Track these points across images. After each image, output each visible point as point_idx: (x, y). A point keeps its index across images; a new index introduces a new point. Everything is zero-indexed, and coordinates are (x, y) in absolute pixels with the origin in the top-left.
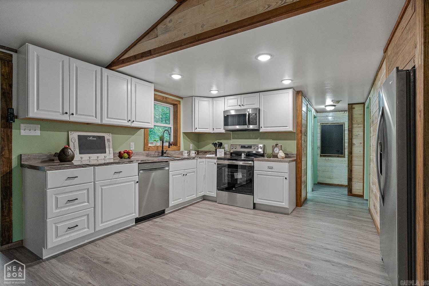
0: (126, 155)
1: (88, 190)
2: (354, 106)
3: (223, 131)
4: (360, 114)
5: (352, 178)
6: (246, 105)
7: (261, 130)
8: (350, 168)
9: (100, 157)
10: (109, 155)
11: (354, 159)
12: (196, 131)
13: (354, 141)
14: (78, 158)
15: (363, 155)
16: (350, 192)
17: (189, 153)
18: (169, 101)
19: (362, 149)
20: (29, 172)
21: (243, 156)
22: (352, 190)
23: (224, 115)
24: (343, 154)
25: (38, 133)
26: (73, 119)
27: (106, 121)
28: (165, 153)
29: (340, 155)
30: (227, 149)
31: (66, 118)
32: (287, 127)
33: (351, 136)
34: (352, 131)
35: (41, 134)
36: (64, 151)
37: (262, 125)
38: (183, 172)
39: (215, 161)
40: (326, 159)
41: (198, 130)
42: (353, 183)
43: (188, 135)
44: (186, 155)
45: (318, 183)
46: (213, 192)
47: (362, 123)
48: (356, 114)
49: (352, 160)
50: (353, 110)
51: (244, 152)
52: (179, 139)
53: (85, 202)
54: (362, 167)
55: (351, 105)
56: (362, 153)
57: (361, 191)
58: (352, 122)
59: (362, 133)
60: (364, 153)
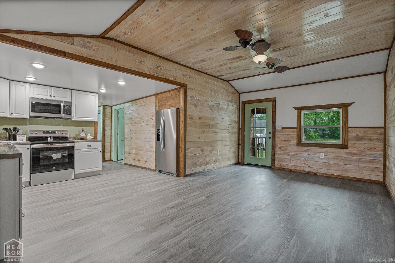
2: (106, 107)
3: (28, 117)
4: (110, 112)
5: (105, 150)
6: (57, 97)
7: (73, 119)
11: (106, 139)
13: (106, 128)
19: (110, 133)
21: (50, 140)
22: (105, 158)
23: (32, 102)
32: (94, 118)
33: (104, 125)
37: (74, 115)
39: (29, 146)
42: (105, 154)
47: (110, 117)
48: (107, 112)
50: (106, 109)
51: (49, 137)
55: (104, 106)
56: (110, 135)
57: (110, 157)
58: (105, 117)
59: (110, 124)
60: (111, 135)
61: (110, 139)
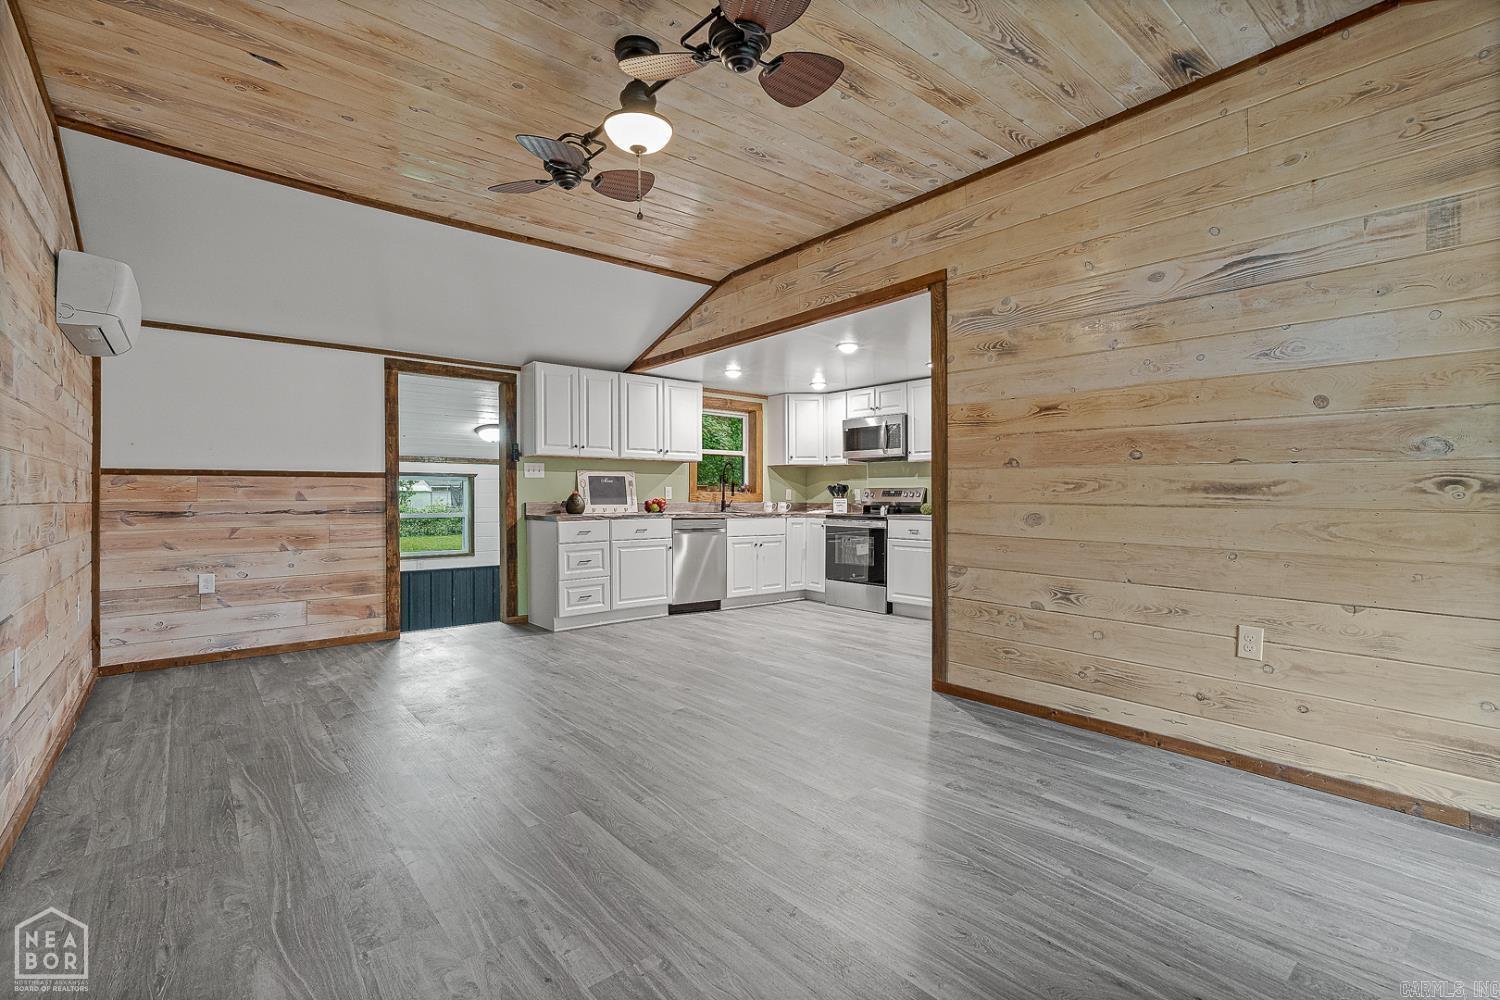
0: (655, 506)
1: (603, 550)
3: (844, 462)
6: (883, 407)
7: (909, 459)
9: (620, 509)
10: (632, 506)
12: (791, 463)
14: (589, 509)
17: (775, 507)
18: (738, 406)
20: (534, 523)
21: (883, 511)
23: (844, 429)
25: (542, 474)
26: (585, 453)
27: (627, 454)
28: (729, 506)
30: (858, 498)
31: (575, 453)
35: (545, 475)
36: (573, 498)
37: (911, 448)
38: (754, 540)
39: (821, 521)
41: (795, 461)
43: (780, 471)
44: (769, 510)
46: (819, 583)
51: (884, 504)
52: (758, 479)
53: (599, 567)
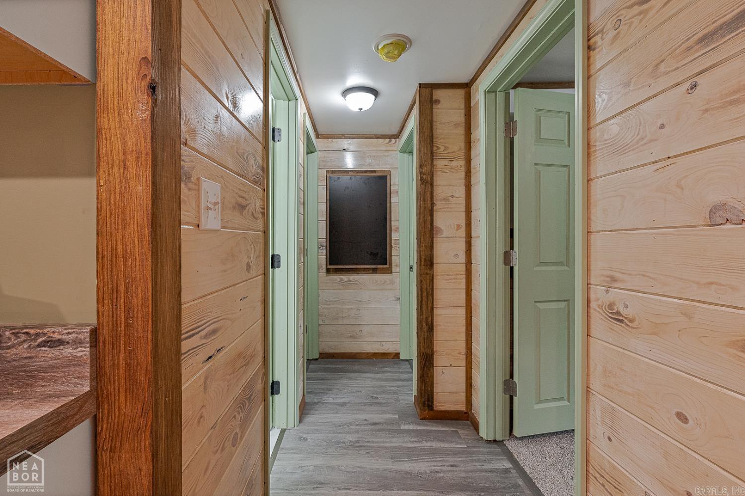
2: (438, 94)
4: (456, 126)
5: (433, 354)
8: (427, 318)
11: (440, 283)
13: (440, 220)
15: (464, 269)
16: (429, 406)
19: (464, 246)
22: (433, 398)
24: (388, 263)
29: (379, 266)
33: (429, 203)
34: (432, 185)
40: (341, 280)
42: (437, 372)
45: (321, 354)
47: (462, 154)
48: (444, 124)
49: (432, 289)
50: (434, 106)
54: (462, 312)
55: (427, 91)
56: (462, 258)
57: (463, 397)
58: (432, 153)
59: (461, 192)
60: (469, 263)
61: (463, 285)
